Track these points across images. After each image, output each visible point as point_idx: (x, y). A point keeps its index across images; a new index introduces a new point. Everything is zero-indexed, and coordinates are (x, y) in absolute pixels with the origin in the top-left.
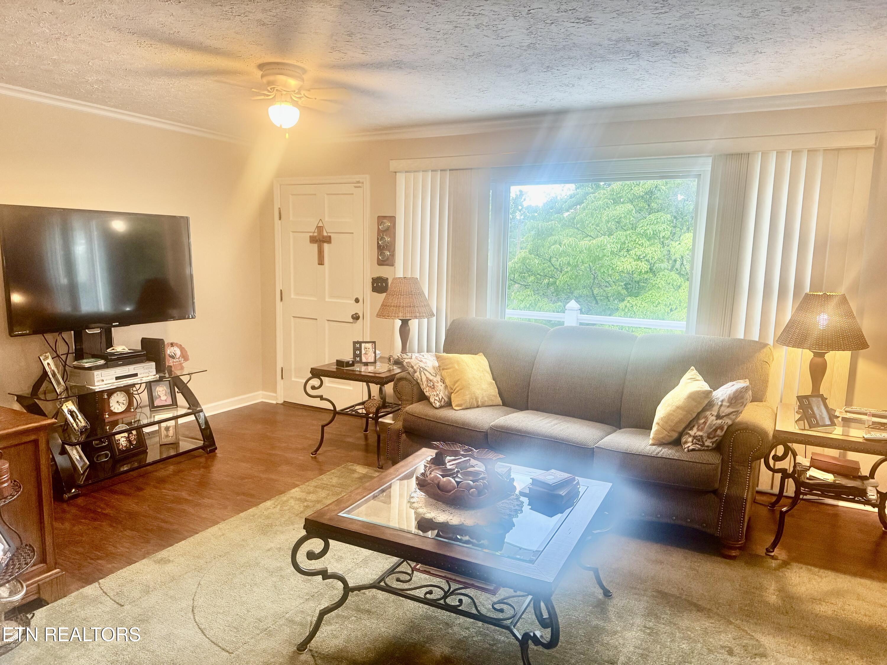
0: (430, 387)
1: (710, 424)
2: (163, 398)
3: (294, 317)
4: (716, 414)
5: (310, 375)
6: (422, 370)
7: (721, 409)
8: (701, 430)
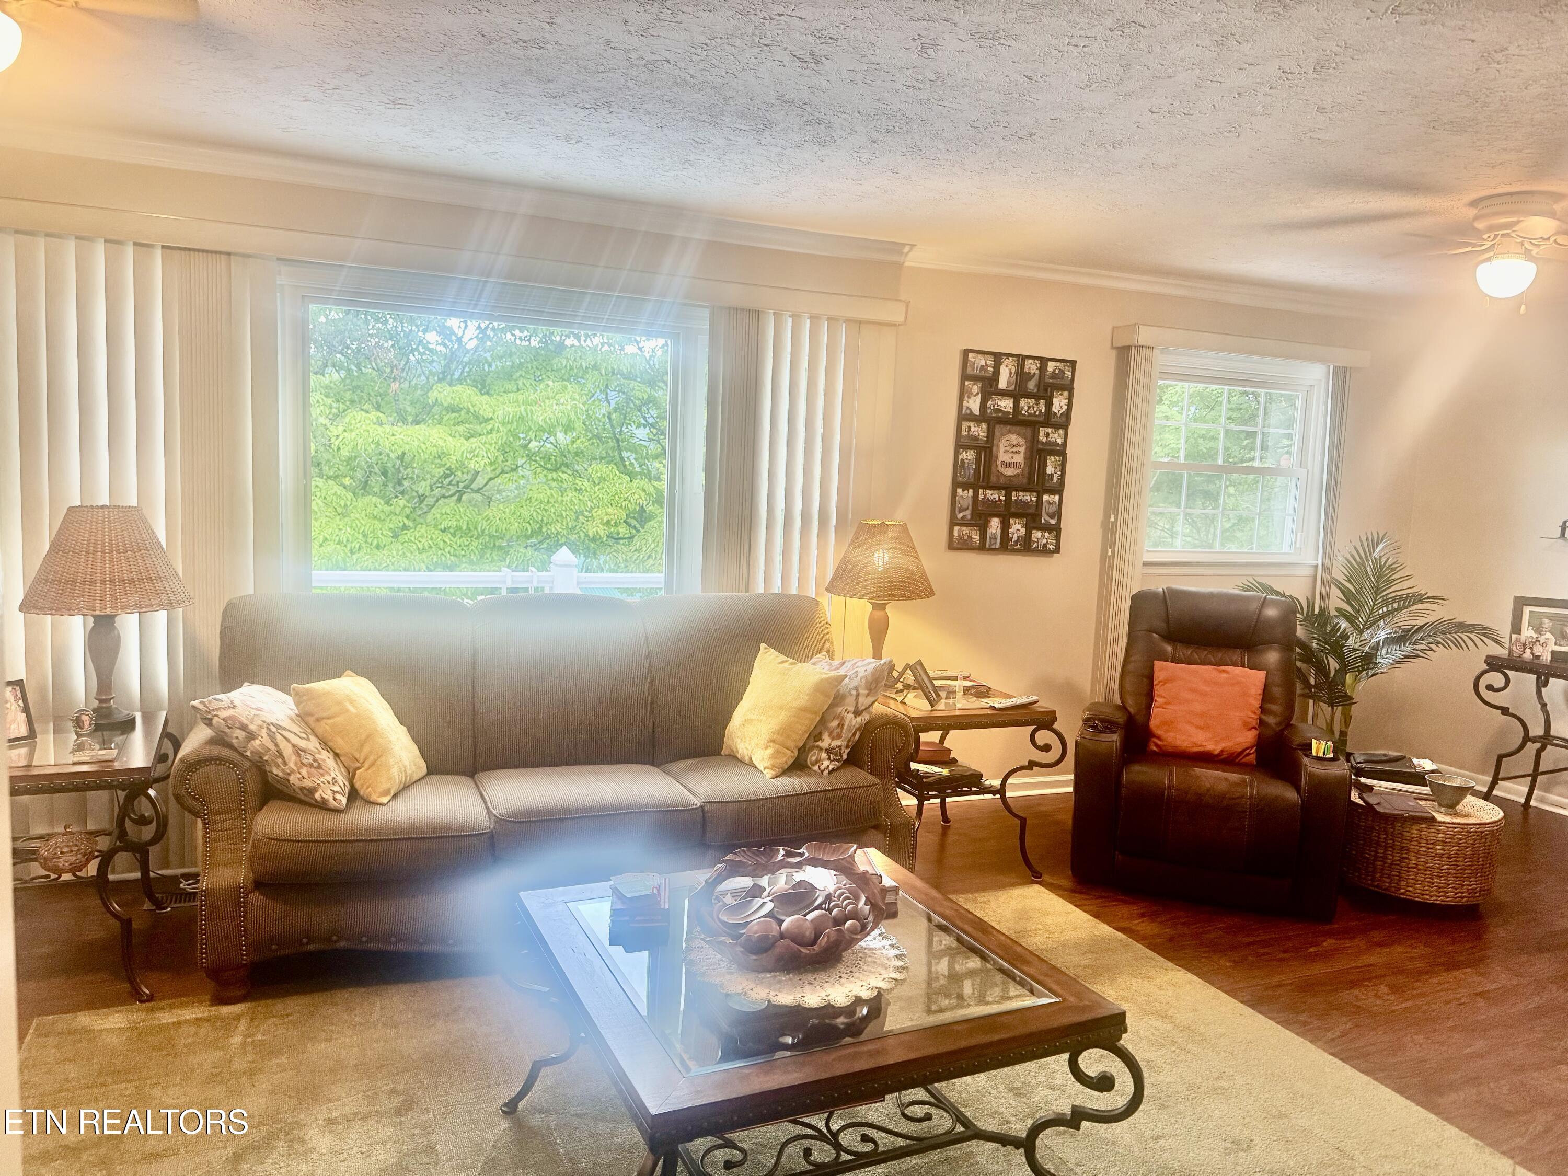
0: (311, 766)
1: (849, 726)
4: (852, 709)
6: (274, 729)
7: (860, 701)
8: (839, 736)
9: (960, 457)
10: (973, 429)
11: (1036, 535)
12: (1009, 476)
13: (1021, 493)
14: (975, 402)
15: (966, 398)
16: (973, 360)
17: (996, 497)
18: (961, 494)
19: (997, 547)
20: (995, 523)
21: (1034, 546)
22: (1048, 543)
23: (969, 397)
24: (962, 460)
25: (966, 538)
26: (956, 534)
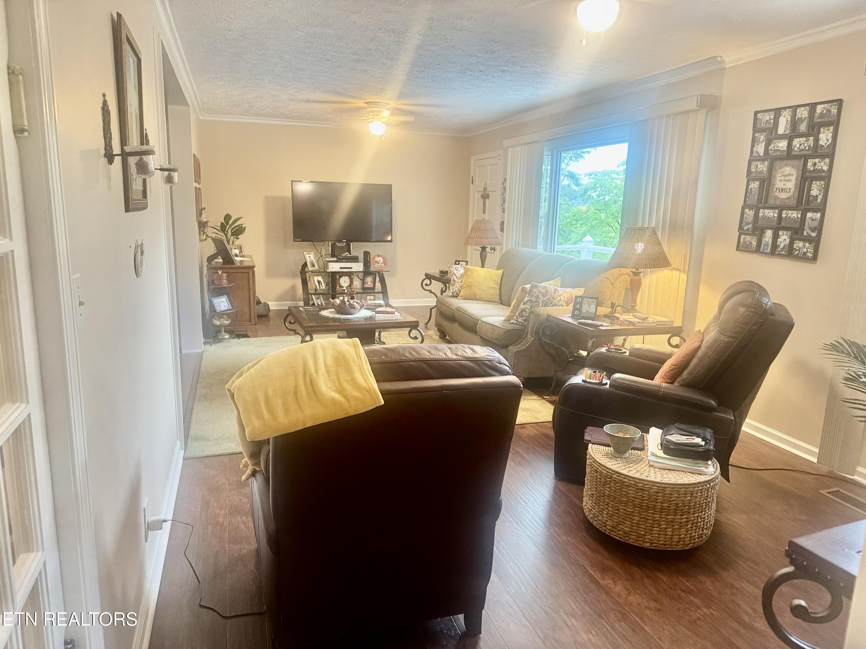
2: (369, 284)
3: (475, 249)
5: (425, 277)
6: (453, 274)
9: (750, 187)
10: (759, 166)
11: (798, 244)
12: (783, 199)
13: (790, 212)
14: (761, 147)
15: (756, 145)
16: (761, 118)
17: (772, 214)
18: (748, 213)
19: (768, 251)
20: (769, 233)
21: (796, 253)
22: (807, 251)
23: (758, 145)
24: (751, 189)
25: (748, 243)
26: (742, 240)
